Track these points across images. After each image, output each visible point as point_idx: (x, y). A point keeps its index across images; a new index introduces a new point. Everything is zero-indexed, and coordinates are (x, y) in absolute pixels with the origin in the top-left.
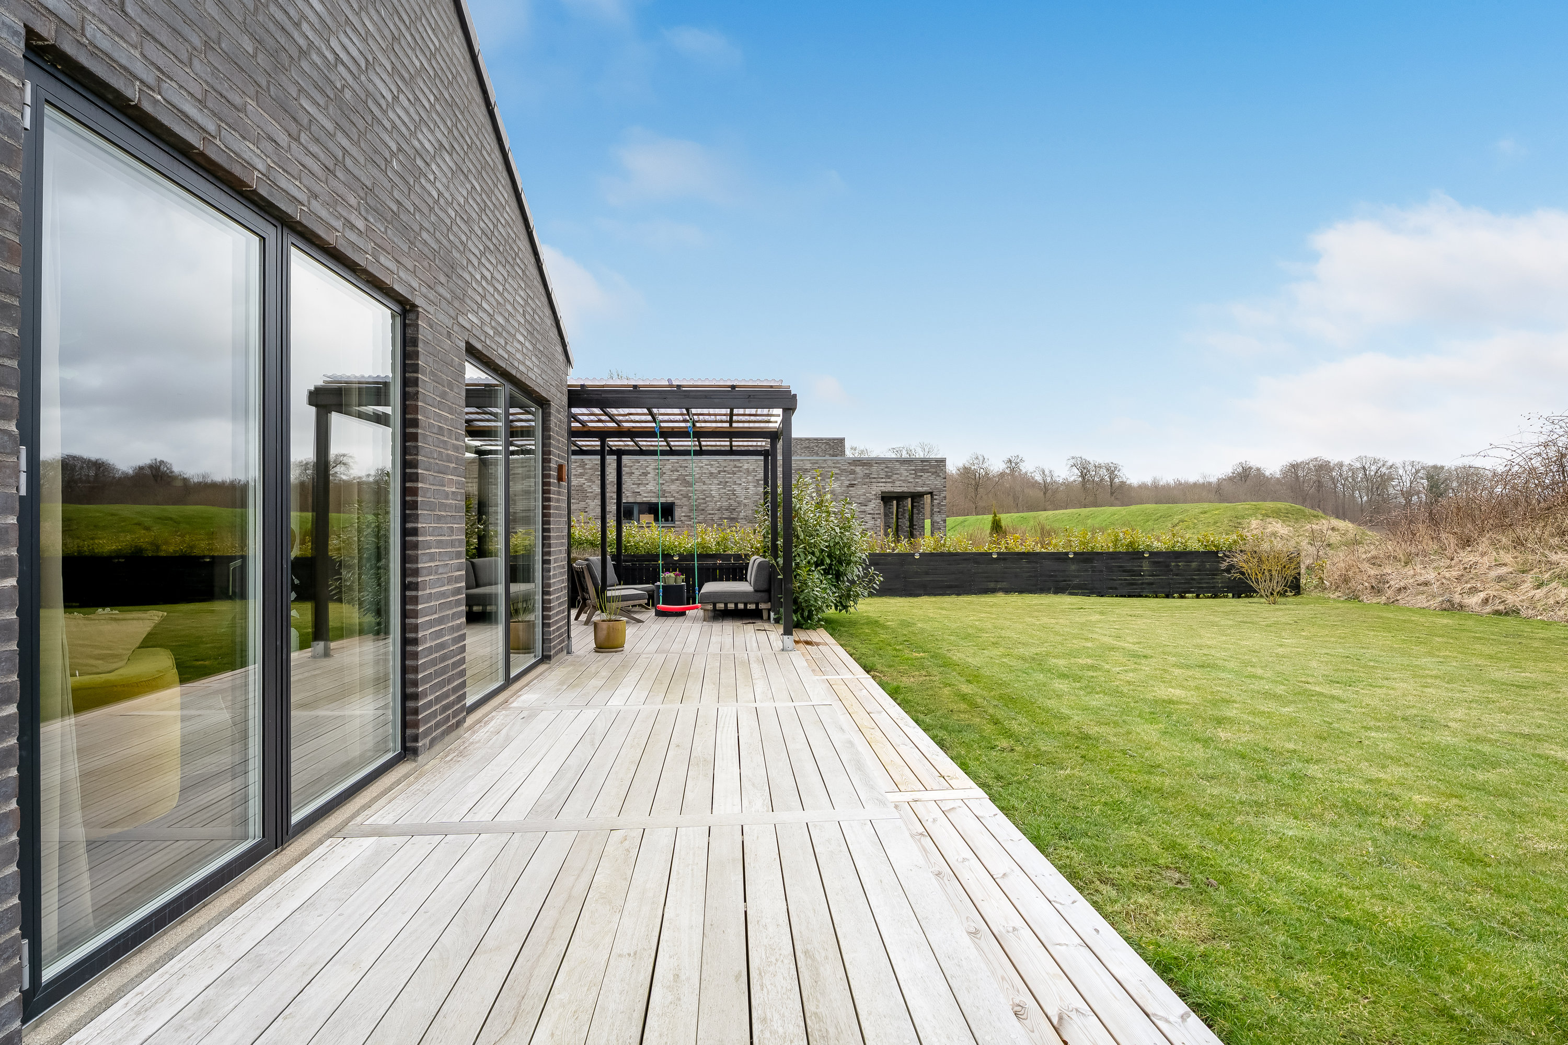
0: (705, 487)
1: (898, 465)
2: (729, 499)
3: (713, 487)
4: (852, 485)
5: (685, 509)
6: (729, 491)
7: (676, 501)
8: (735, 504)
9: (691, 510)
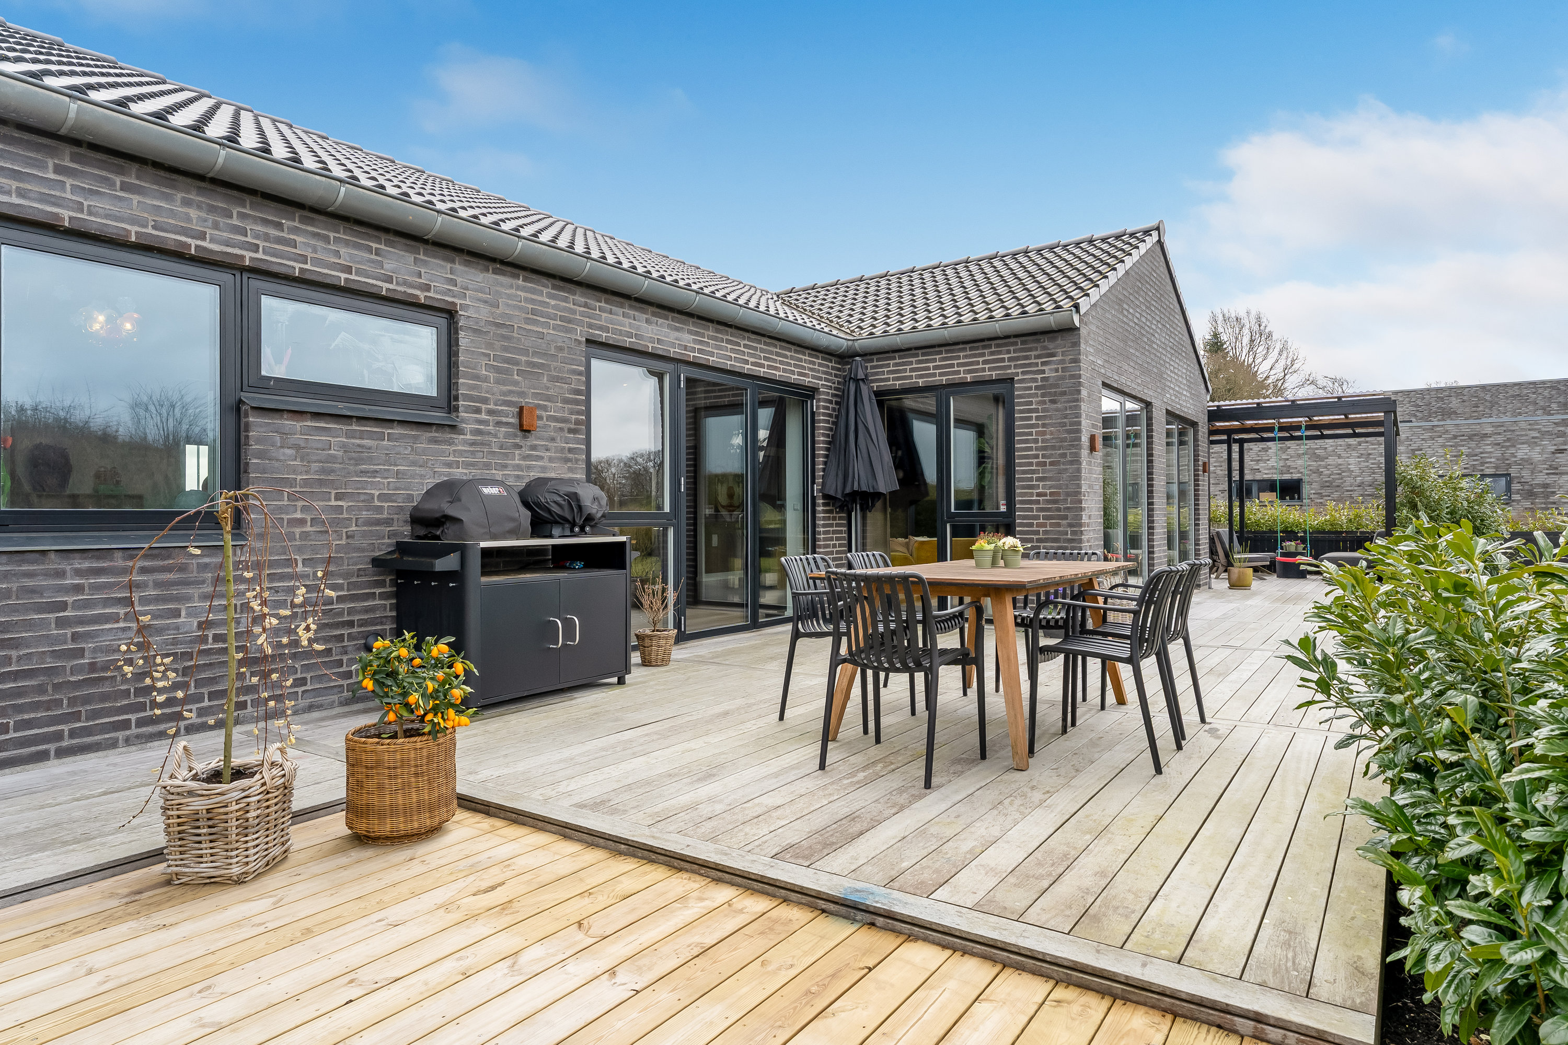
0: (1340, 461)
2: (1374, 473)
3: (1351, 461)
5: (1315, 485)
6: (1373, 464)
7: (1303, 478)
9: (1322, 487)
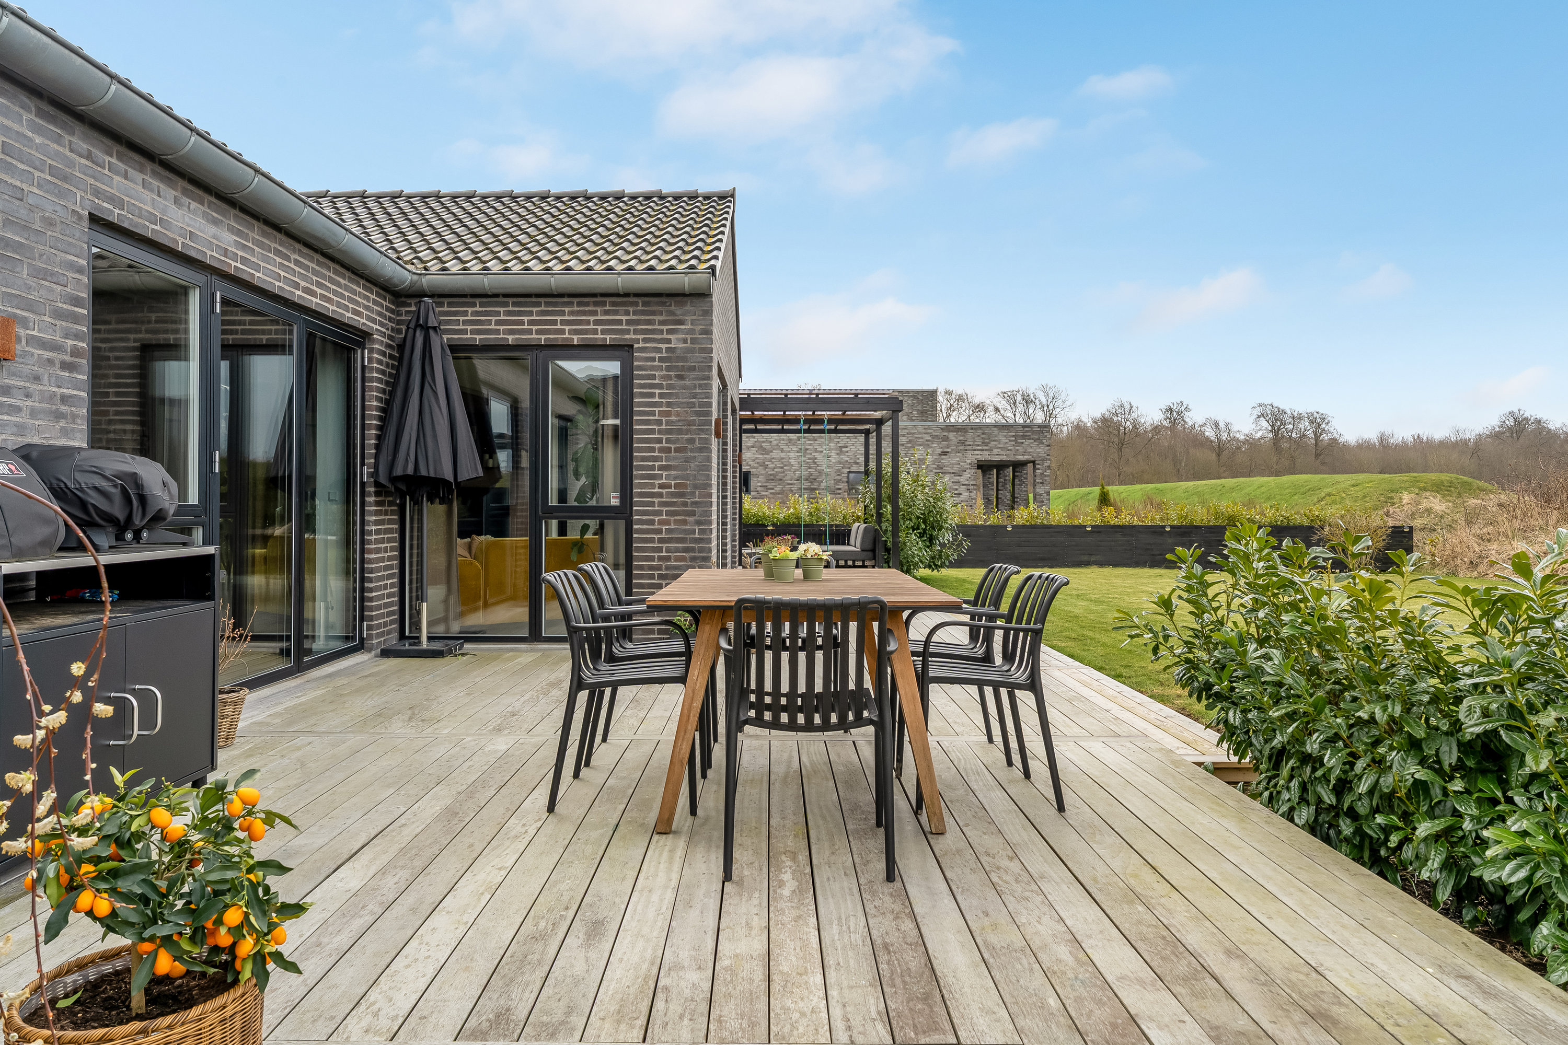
0: (783, 455)
1: (996, 431)
2: (810, 468)
3: (792, 455)
4: (945, 453)
5: (761, 478)
7: (752, 470)
8: (816, 473)
9: (768, 480)
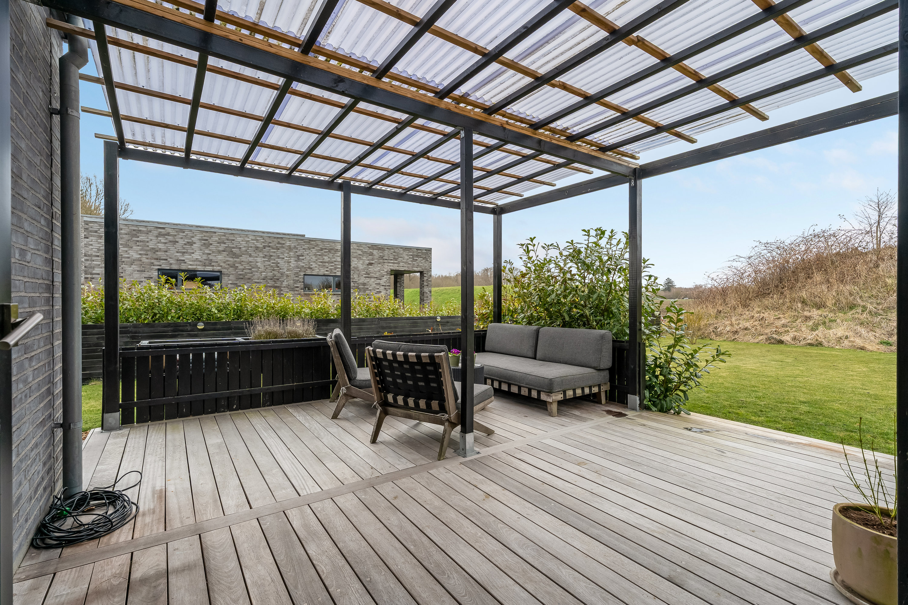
0: (251, 259)
1: (401, 251)
2: (274, 270)
3: (259, 259)
4: (371, 264)
5: (232, 277)
6: (273, 263)
7: (223, 270)
8: (278, 275)
9: (238, 279)
